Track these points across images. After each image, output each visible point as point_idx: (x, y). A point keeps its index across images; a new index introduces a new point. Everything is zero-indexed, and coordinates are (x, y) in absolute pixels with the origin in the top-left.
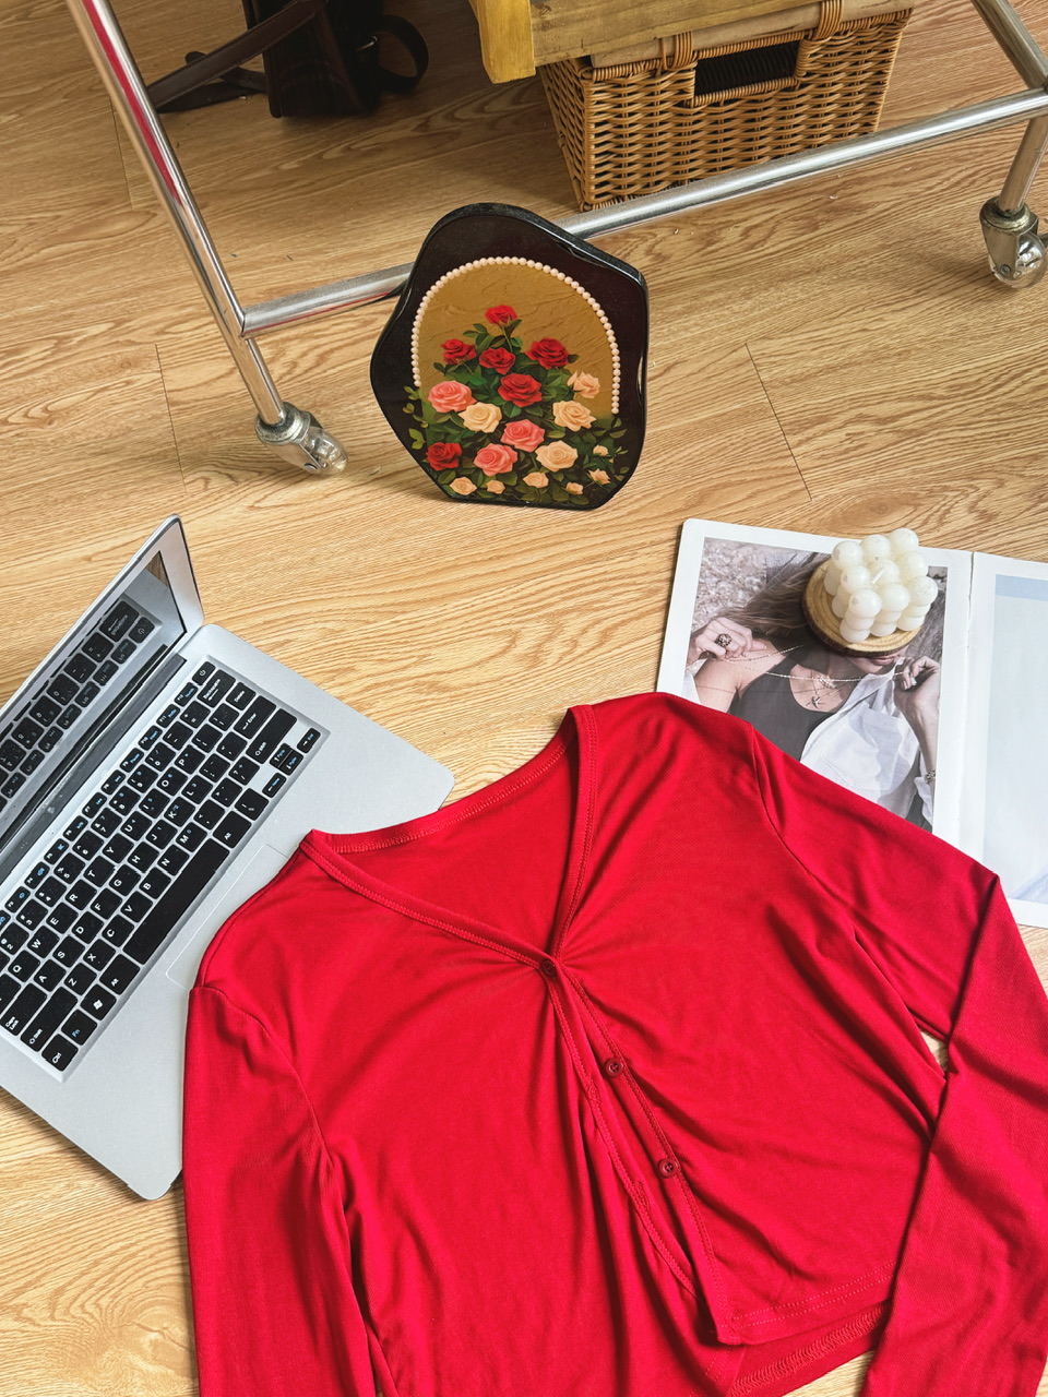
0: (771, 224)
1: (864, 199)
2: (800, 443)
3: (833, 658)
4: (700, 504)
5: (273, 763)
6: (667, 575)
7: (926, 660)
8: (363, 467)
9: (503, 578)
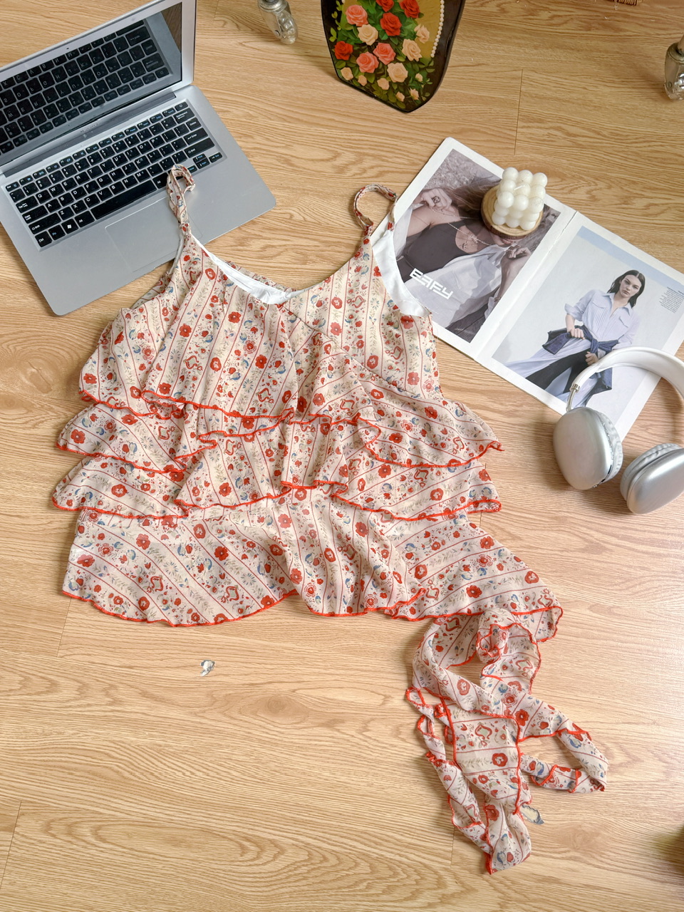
0: (568, 18)
1: (622, 26)
2: (523, 127)
3: (484, 230)
4: (459, 134)
5: (194, 160)
6: (426, 159)
7: (526, 249)
8: (302, 46)
9: (345, 126)
